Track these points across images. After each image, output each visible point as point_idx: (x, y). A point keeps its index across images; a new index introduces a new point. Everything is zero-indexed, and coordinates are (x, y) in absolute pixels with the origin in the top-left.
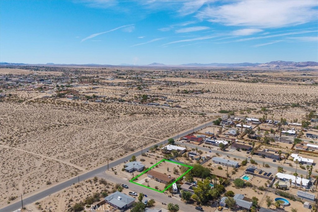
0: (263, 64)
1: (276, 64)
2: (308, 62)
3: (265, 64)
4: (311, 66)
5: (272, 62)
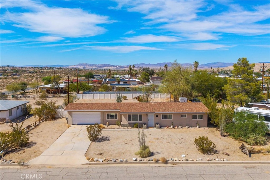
0: (73, 66)
1: (83, 66)
2: (105, 64)
3: (74, 65)
4: (108, 67)
5: (79, 64)
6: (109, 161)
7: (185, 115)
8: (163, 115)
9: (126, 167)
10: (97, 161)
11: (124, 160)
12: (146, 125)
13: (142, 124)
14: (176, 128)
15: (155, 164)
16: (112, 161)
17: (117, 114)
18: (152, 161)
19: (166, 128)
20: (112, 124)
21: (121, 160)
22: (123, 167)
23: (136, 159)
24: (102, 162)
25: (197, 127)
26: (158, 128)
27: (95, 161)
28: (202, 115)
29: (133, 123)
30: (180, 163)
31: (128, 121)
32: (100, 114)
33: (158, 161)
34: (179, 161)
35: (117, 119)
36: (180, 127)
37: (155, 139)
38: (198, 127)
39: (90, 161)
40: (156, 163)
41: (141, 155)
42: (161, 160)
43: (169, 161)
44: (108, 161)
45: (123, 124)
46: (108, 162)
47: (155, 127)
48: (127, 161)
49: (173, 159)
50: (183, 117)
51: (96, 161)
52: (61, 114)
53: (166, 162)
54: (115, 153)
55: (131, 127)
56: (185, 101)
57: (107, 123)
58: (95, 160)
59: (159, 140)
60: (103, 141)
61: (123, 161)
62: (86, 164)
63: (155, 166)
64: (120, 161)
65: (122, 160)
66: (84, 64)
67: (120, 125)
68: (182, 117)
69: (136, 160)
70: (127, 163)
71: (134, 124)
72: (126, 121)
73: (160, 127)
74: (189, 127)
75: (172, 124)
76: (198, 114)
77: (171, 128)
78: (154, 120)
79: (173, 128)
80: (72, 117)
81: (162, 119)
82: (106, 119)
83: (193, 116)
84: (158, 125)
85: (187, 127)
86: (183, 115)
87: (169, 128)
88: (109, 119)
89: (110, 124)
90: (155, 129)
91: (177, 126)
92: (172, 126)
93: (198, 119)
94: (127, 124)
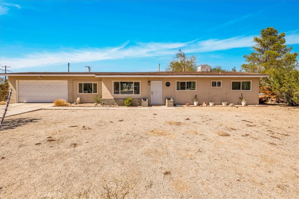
7: (219, 83)
8: (178, 83)
12: (147, 100)
13: (140, 99)
14: (205, 105)
19: (185, 106)
20: (87, 102)
25: (242, 105)
26: (170, 106)
28: (249, 82)
29: (122, 97)
31: (115, 93)
32: (67, 85)
36: (211, 104)
38: (243, 103)
45: (104, 100)
47: (165, 105)
50: (215, 86)
55: (119, 105)
56: (207, 70)
57: (78, 99)
68: (213, 86)
71: (125, 99)
72: (110, 94)
73: (175, 104)
74: (228, 105)
75: (196, 99)
76: (241, 81)
77: (194, 106)
78: (162, 93)
79: (198, 105)
80: (16, 90)
81: (177, 90)
82: (77, 92)
83: (233, 83)
84: (170, 100)
85: (224, 104)
86: (215, 82)
87: (190, 106)
88: (83, 93)
89: (83, 102)
90: (165, 107)
91: (207, 103)
92: (195, 103)
93: (241, 90)
94: (111, 99)
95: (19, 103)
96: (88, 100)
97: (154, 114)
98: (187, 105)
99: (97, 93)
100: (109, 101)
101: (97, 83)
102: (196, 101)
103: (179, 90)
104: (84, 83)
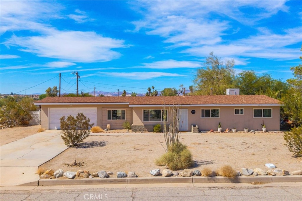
6: (90, 176)
7: (242, 110)
8: (203, 110)
9: (133, 191)
10: (61, 175)
11: (130, 173)
13: (168, 126)
14: (228, 131)
15: (208, 184)
16: (98, 176)
17: (124, 111)
18: (200, 175)
19: (209, 132)
20: (117, 128)
21: (122, 173)
22: (124, 190)
23: (159, 171)
24: (74, 178)
25: (262, 131)
26: (196, 132)
27: (55, 178)
28: (270, 110)
29: (152, 124)
30: (272, 180)
31: (144, 120)
32: (96, 111)
33: (215, 174)
34: (267, 174)
35: (124, 119)
36: (233, 130)
37: (194, 144)
38: (264, 129)
39: (44, 178)
40: (209, 181)
41: (171, 164)
42: (220, 173)
43: (241, 175)
44: (88, 177)
45: (135, 127)
46: (88, 179)
47: (191, 131)
48: (137, 177)
49: (251, 171)
50: (238, 113)
51: (59, 177)
52: (39, 119)
53: (235, 178)
54: (112, 163)
55: (149, 132)
56: (236, 93)
57: (108, 126)
58: (56, 175)
59: (201, 146)
60: (91, 147)
61: (127, 176)
62: (31, 184)
63: (210, 188)
64: (118, 177)
65: (125, 173)
66: (98, 92)
67: (130, 129)
68: (236, 113)
69: (159, 174)
70: (135, 180)
71: (154, 126)
72: (140, 121)
73: (200, 130)
74: (249, 131)
75: (220, 126)
76: (262, 109)
77: (218, 133)
78: (188, 120)
79: (221, 131)
80: (48, 117)
81: (202, 117)
82: (106, 119)
83: (255, 110)
84: (196, 126)
85: (245, 130)
86: (238, 110)
87: (214, 132)
88: (112, 120)
89: (113, 128)
90: (191, 133)
91: (229, 129)
92: (219, 130)
93: (263, 117)
94: (141, 126)
95: (50, 129)
96: (116, 126)
97: (183, 139)
98: (211, 131)
99: (126, 120)
100: (139, 127)
101: (126, 110)
102: (219, 128)
103: (204, 117)
104: (113, 111)
